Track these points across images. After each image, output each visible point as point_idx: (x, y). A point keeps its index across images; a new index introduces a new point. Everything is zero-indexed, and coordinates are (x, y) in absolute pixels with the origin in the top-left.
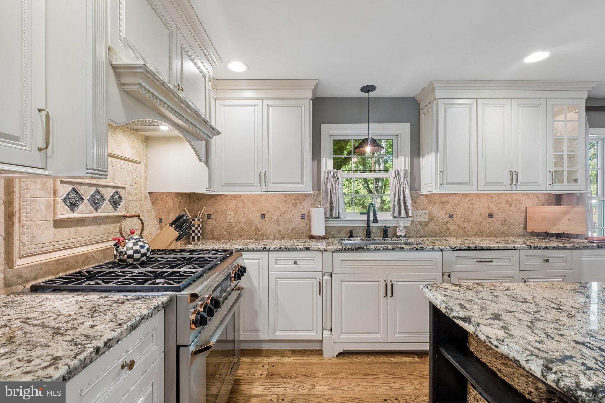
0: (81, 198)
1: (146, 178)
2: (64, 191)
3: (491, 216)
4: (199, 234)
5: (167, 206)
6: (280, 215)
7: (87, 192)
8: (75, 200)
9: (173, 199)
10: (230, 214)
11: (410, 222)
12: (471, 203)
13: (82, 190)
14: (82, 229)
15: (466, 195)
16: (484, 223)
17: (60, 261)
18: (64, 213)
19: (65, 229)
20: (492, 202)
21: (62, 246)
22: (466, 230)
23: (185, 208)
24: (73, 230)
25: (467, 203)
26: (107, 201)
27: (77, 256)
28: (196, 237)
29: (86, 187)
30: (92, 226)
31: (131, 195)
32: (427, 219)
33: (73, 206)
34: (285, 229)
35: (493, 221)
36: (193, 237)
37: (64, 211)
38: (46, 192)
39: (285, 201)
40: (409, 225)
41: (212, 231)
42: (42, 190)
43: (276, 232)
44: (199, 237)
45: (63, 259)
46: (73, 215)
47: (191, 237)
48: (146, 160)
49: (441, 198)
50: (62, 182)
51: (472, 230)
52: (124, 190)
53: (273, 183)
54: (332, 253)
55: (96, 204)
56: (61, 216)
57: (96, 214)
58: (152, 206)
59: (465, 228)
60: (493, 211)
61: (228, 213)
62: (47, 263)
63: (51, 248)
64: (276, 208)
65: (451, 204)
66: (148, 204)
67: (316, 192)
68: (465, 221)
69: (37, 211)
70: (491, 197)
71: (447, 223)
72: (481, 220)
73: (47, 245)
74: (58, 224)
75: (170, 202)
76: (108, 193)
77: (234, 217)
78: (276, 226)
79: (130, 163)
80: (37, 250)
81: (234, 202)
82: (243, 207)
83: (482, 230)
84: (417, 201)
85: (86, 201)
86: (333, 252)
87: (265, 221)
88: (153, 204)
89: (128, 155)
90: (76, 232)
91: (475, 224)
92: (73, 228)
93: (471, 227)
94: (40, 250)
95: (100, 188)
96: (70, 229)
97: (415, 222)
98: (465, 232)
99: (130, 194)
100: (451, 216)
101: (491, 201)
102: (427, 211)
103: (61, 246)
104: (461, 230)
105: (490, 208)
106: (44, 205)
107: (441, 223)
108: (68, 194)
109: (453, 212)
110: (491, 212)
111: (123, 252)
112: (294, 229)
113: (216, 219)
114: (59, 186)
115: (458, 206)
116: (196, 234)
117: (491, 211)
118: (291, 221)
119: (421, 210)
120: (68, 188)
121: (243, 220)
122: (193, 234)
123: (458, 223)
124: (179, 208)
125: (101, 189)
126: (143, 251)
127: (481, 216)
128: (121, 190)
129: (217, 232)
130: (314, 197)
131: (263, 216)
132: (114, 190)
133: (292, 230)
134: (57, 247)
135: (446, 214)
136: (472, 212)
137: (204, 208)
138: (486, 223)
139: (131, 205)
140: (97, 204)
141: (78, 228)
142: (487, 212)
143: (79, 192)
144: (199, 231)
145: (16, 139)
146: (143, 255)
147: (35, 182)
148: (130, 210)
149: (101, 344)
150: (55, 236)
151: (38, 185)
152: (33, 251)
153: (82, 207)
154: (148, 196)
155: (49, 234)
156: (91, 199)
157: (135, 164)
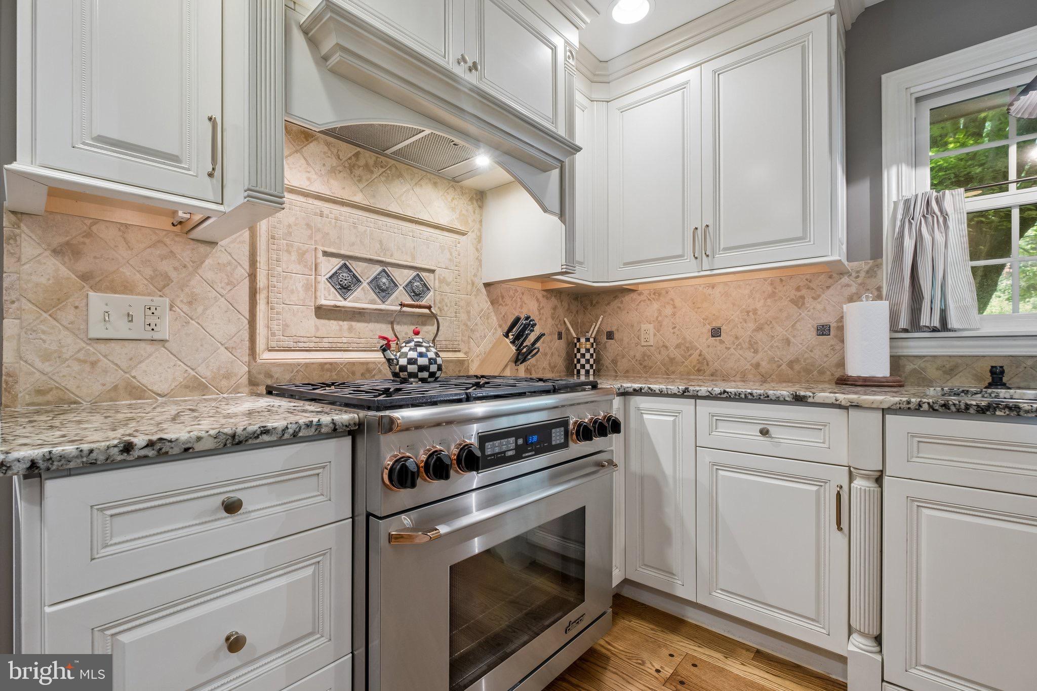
0: (357, 280)
1: (479, 260)
2: (330, 266)
4: (587, 367)
6: (759, 329)
7: (367, 272)
8: (346, 282)
9: (538, 300)
10: (648, 329)
13: (358, 268)
14: (359, 326)
17: (327, 366)
18: (330, 297)
19: (332, 322)
21: (330, 345)
23: (566, 319)
24: (345, 325)
26: (401, 288)
27: (353, 364)
28: (583, 372)
29: (365, 264)
30: (376, 324)
31: (448, 284)
33: (345, 289)
34: (771, 361)
36: (578, 372)
37: (329, 295)
38: (305, 266)
39: (773, 295)
41: (615, 362)
42: (299, 264)
43: (748, 367)
45: (331, 364)
46: (342, 303)
47: (575, 371)
48: (480, 230)
50: (326, 254)
52: (432, 275)
53: (725, 249)
54: (879, 415)
55: (382, 290)
56: (324, 302)
57: (383, 307)
58: (491, 307)
61: (644, 326)
62: (307, 365)
63: (312, 345)
64: (748, 312)
66: (482, 302)
69: (292, 292)
73: (305, 339)
74: (322, 312)
75: (533, 305)
76: (403, 277)
77: (655, 335)
78: (749, 354)
79: (446, 234)
80: (292, 344)
81: (656, 305)
82: (674, 314)
85: (365, 284)
86: (885, 411)
87: (722, 342)
88: (492, 303)
89: (443, 221)
90: (350, 329)
92: (345, 323)
94: (295, 346)
95: (390, 268)
96: (341, 323)
99: (442, 281)
103: (327, 345)
106: (301, 284)
108: (336, 273)
111: (392, 360)
112: (797, 360)
113: (622, 340)
114: (322, 259)
116: (583, 366)
118: (788, 342)
120: (337, 263)
121: (672, 341)
122: (579, 367)
124: (553, 318)
125: (390, 270)
126: (423, 361)
128: (427, 274)
129: (623, 364)
130: (857, 277)
131: (716, 333)
132: (413, 273)
133: (791, 364)
134: (320, 345)
137: (601, 319)
139: (446, 300)
140: (383, 291)
141: (354, 324)
143: (353, 270)
144: (588, 361)
145: (174, 159)
146: (422, 368)
147: (289, 252)
148: (446, 309)
149: (140, 441)
150: (317, 329)
151: (294, 257)
152: (285, 344)
153: (358, 293)
154: (483, 290)
155: (310, 324)
156: (375, 284)
157: (455, 236)
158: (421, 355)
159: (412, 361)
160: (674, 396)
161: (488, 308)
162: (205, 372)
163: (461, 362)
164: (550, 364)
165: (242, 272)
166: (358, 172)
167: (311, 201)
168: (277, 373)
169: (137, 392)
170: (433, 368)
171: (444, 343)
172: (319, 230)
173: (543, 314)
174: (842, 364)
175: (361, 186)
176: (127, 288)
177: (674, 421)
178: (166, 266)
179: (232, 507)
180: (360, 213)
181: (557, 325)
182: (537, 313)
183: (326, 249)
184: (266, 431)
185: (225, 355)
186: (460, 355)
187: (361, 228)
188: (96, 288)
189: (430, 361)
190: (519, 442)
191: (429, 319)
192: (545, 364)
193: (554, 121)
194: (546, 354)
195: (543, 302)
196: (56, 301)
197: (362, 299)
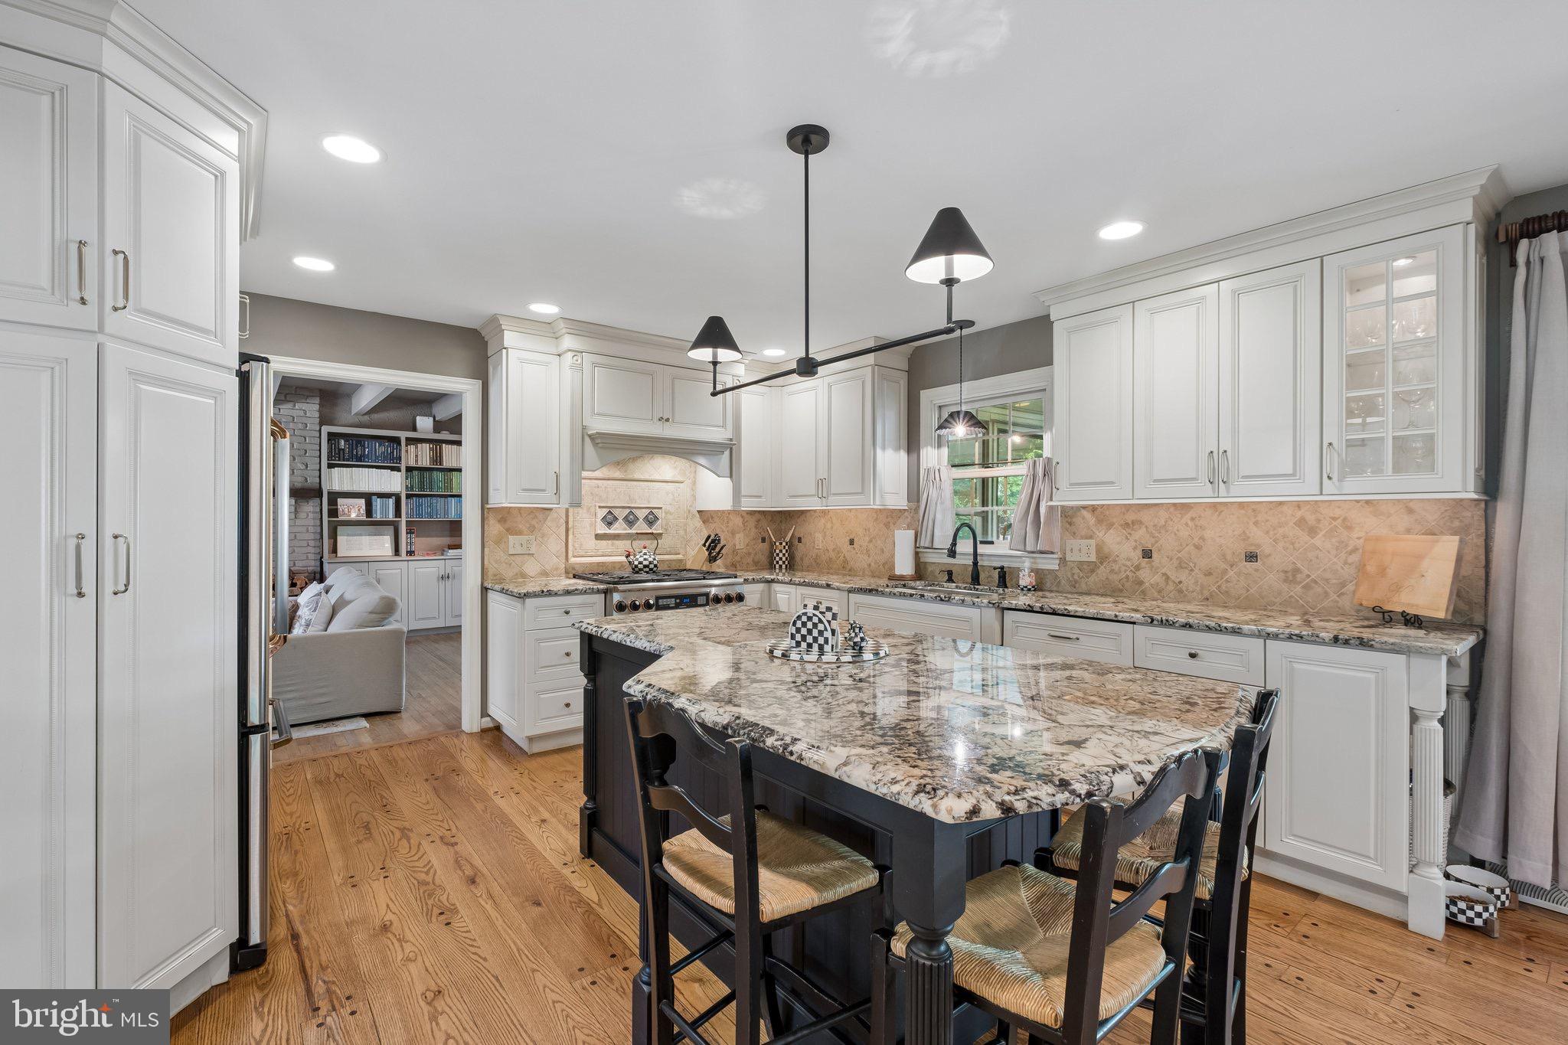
0: (616, 519)
1: (694, 497)
2: (603, 513)
3: (1252, 557)
4: (781, 563)
5: (731, 524)
6: (871, 541)
7: (621, 514)
8: (610, 520)
9: (742, 516)
10: (819, 536)
11: (1058, 562)
12: (1196, 526)
13: (616, 512)
14: (617, 542)
15: (1185, 507)
16: (1231, 573)
17: (601, 564)
18: (602, 529)
19: (604, 541)
20: (1256, 523)
21: (602, 553)
22: (1184, 589)
23: (768, 528)
25: (1187, 524)
26: (641, 520)
27: (614, 562)
28: (784, 566)
29: (621, 509)
30: (624, 541)
31: (672, 514)
32: (1093, 558)
33: (609, 524)
34: (876, 563)
35: (1257, 570)
36: (781, 566)
37: (602, 527)
38: (591, 514)
39: (876, 519)
40: (1057, 567)
41: (802, 559)
42: (588, 513)
43: (868, 567)
45: (603, 562)
46: (608, 531)
47: (777, 566)
48: (694, 477)
49: (1124, 514)
50: (600, 507)
51: (1198, 588)
52: (660, 510)
53: (834, 494)
54: (846, 593)
55: (630, 521)
56: (599, 532)
57: (630, 531)
58: (703, 525)
59: (1180, 582)
60: (1259, 546)
61: (817, 535)
62: (591, 564)
63: (594, 553)
64: (866, 530)
65: (1146, 527)
66: (697, 522)
67: (913, 505)
68: (1181, 566)
69: (585, 528)
70: (1254, 510)
71: (1138, 568)
72: (1223, 566)
73: (591, 551)
74: (598, 537)
75: (738, 521)
76: (641, 514)
77: (822, 541)
78: (866, 557)
79: (670, 484)
80: (585, 553)
81: (823, 521)
82: (832, 528)
83: (1227, 592)
84: (1074, 520)
85: (620, 520)
86: (850, 591)
87: (854, 549)
88: (704, 522)
89: (668, 478)
90: (613, 545)
91: (1205, 575)
92: (610, 541)
93: (1196, 582)
96: (608, 541)
97: (1069, 563)
98: (1180, 591)
99: (669, 513)
100: (1147, 554)
101: (1254, 520)
102: (1092, 542)
103: (600, 553)
104: (1171, 587)
105: (1249, 538)
106: (588, 523)
107: (1124, 568)
108: (605, 516)
109: (1153, 545)
110: (1252, 549)
111: (631, 562)
112: (886, 563)
113: (806, 544)
114: (598, 510)
115: (1163, 531)
117: (1252, 545)
118: (882, 551)
119: (1082, 538)
120: (605, 511)
121: (831, 548)
123: (1163, 571)
124: (756, 527)
125: (634, 511)
126: (646, 562)
127: (1224, 556)
128: (657, 510)
129: (806, 562)
130: (911, 512)
131: (852, 542)
132: (649, 511)
133: (884, 564)
134: (598, 553)
135: (1135, 548)
136: (1198, 547)
137: (793, 528)
138: (1239, 574)
139: (670, 524)
140: (630, 523)
141: (614, 541)
142: (1241, 549)
143: (614, 513)
144: (781, 559)
145: (544, 490)
146: (645, 566)
147: (583, 509)
148: (670, 529)
149: (545, 590)
150: (596, 545)
151: (585, 510)
152: (582, 553)
153: (616, 525)
154: (698, 515)
155: (592, 544)
156: (626, 519)
157: (677, 484)
158: (645, 559)
159: (640, 563)
160: (785, 583)
161: (701, 526)
162: (548, 567)
163: (681, 561)
164: (753, 561)
165: (563, 521)
167: (593, 481)
168: (577, 567)
169: (523, 575)
170: (652, 566)
171: (668, 549)
172: (597, 495)
173: (747, 526)
174: (893, 567)
176: (520, 533)
177: (789, 598)
178: (534, 522)
179: (567, 613)
180: (618, 482)
181: (759, 533)
182: (742, 526)
183: (602, 505)
184: (576, 590)
185: (555, 559)
186: (680, 557)
187: (618, 490)
188: (511, 534)
189: (650, 563)
190: (678, 601)
191: (656, 537)
192: (749, 560)
193: (724, 426)
194: (749, 554)
195: (748, 517)
196: (499, 541)
197: (619, 528)
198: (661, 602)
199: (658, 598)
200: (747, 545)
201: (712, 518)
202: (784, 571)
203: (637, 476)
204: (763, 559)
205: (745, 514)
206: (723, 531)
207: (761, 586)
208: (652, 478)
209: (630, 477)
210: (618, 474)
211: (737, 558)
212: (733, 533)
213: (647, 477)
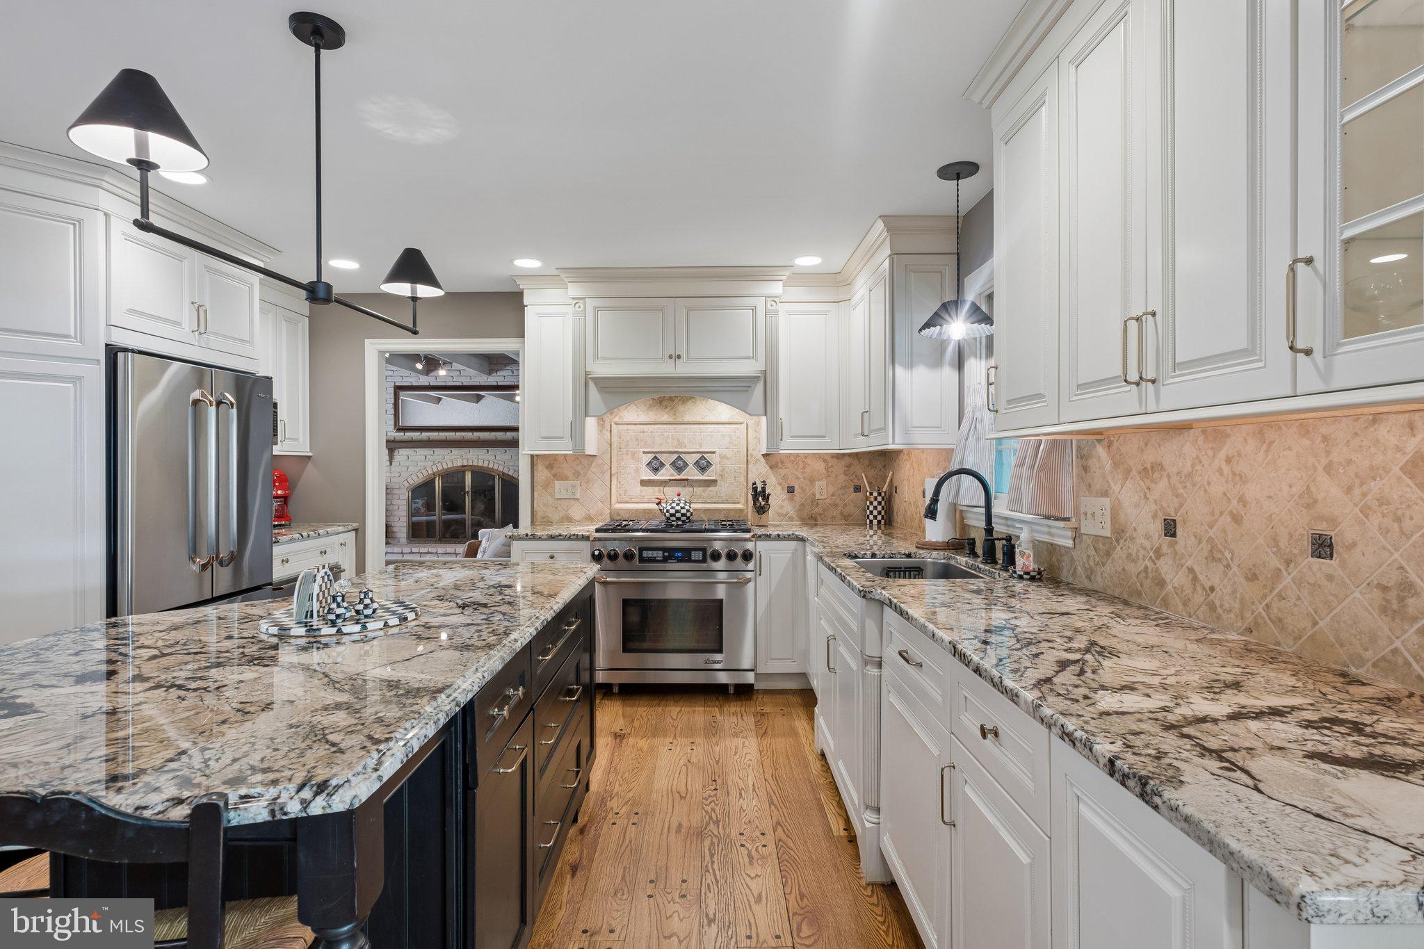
0: (662, 465)
1: (757, 438)
2: (648, 458)
3: (1323, 547)
5: (808, 470)
7: (667, 460)
8: (656, 466)
9: (825, 461)
11: (1073, 535)
12: (1234, 474)
13: (662, 458)
14: (664, 489)
15: (1216, 430)
16: (1287, 580)
17: (647, 511)
18: (648, 475)
19: (650, 487)
20: (1329, 468)
21: (648, 500)
22: (1218, 603)
24: (656, 489)
25: (1220, 471)
26: (691, 465)
28: (875, 522)
29: (668, 455)
30: (676, 487)
31: (728, 459)
32: (1107, 533)
33: (656, 470)
35: (1330, 578)
37: (647, 473)
38: (635, 460)
39: (939, 463)
41: (897, 515)
42: (632, 459)
44: (879, 522)
46: (654, 477)
49: (1142, 450)
50: (644, 452)
51: (1237, 605)
52: (714, 455)
55: (679, 465)
56: (645, 478)
57: (679, 478)
58: (770, 471)
59: (1212, 589)
60: (1333, 521)
61: (905, 484)
62: (637, 510)
63: (638, 500)
65: (1169, 476)
66: (760, 468)
68: (1213, 557)
69: (629, 474)
70: (1325, 439)
71: (1158, 554)
72: (1275, 562)
73: (636, 497)
74: (644, 483)
75: (820, 466)
76: (691, 459)
79: (727, 426)
80: (629, 500)
81: (908, 465)
82: (913, 474)
83: (1280, 620)
84: (1088, 459)
85: (667, 466)
88: (771, 468)
89: (724, 419)
90: (659, 491)
91: (1247, 579)
92: (657, 487)
93: (1234, 592)
94: (633, 499)
96: (654, 488)
97: (1084, 537)
98: (1212, 607)
100: (1170, 529)
101: (1324, 461)
102: (1106, 502)
103: (646, 500)
104: (1199, 598)
105: (1316, 501)
106: (633, 469)
107: (1142, 552)
108: (651, 461)
109: (1176, 511)
110: (1322, 528)
113: (902, 494)
114: (643, 456)
115: (1189, 485)
117: (1321, 518)
119: (1097, 494)
120: (651, 456)
122: (871, 517)
123: (1189, 563)
124: (845, 474)
125: (682, 455)
127: (1275, 540)
128: (710, 455)
129: (900, 518)
132: (699, 456)
134: (641, 500)
135: (1155, 517)
136: (1237, 519)
138: (1299, 582)
139: (725, 468)
140: (679, 468)
141: (662, 488)
142: (1302, 526)
143: (660, 459)
145: (562, 438)
147: (627, 454)
148: (725, 475)
149: (530, 534)
150: (641, 492)
151: (630, 456)
152: (625, 499)
153: (663, 471)
154: (762, 459)
155: (637, 490)
156: (673, 464)
157: (736, 426)
162: (593, 512)
163: (741, 511)
164: (842, 513)
165: (608, 467)
166: (664, 404)
167: (638, 426)
168: (622, 514)
172: (642, 440)
173: (832, 472)
175: (667, 410)
176: (566, 478)
178: (579, 468)
179: (552, 557)
180: (665, 426)
181: (852, 481)
183: (646, 450)
184: (560, 535)
185: (600, 505)
186: (739, 506)
187: (666, 435)
188: (557, 480)
189: (677, 511)
190: (666, 554)
191: (712, 483)
192: (836, 513)
193: (754, 357)
194: (836, 505)
195: (833, 462)
196: (547, 485)
197: (667, 473)
198: (645, 554)
199: (641, 550)
200: (833, 495)
201: (782, 462)
202: (875, 528)
203: (687, 418)
204: (856, 512)
205: (828, 458)
206: (798, 478)
207: (793, 544)
208: (706, 420)
209: (680, 420)
210: (665, 417)
211: (819, 510)
212: (812, 481)
213: (699, 419)
